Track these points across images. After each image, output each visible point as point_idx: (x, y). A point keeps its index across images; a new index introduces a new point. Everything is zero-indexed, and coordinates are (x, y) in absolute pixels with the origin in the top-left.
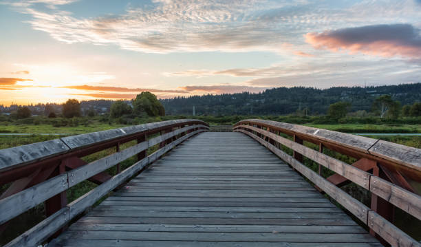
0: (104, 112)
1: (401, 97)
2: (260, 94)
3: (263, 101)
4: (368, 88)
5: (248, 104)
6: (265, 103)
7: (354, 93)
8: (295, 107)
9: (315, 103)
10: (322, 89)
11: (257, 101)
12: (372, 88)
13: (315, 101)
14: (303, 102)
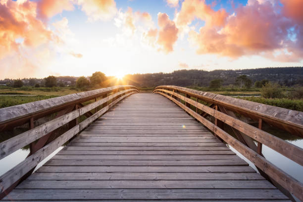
0: (69, 84)
1: (257, 76)
2: (170, 74)
3: (172, 78)
4: (237, 71)
5: (163, 80)
6: (173, 79)
7: (228, 73)
8: (191, 82)
9: (205, 80)
10: (209, 71)
11: (168, 78)
12: (240, 71)
13: (204, 78)
14: (197, 79)
